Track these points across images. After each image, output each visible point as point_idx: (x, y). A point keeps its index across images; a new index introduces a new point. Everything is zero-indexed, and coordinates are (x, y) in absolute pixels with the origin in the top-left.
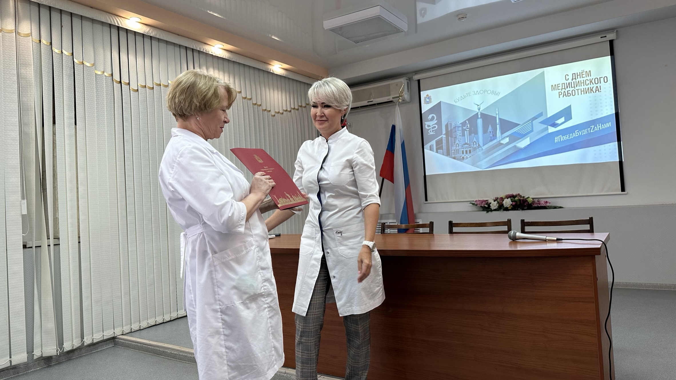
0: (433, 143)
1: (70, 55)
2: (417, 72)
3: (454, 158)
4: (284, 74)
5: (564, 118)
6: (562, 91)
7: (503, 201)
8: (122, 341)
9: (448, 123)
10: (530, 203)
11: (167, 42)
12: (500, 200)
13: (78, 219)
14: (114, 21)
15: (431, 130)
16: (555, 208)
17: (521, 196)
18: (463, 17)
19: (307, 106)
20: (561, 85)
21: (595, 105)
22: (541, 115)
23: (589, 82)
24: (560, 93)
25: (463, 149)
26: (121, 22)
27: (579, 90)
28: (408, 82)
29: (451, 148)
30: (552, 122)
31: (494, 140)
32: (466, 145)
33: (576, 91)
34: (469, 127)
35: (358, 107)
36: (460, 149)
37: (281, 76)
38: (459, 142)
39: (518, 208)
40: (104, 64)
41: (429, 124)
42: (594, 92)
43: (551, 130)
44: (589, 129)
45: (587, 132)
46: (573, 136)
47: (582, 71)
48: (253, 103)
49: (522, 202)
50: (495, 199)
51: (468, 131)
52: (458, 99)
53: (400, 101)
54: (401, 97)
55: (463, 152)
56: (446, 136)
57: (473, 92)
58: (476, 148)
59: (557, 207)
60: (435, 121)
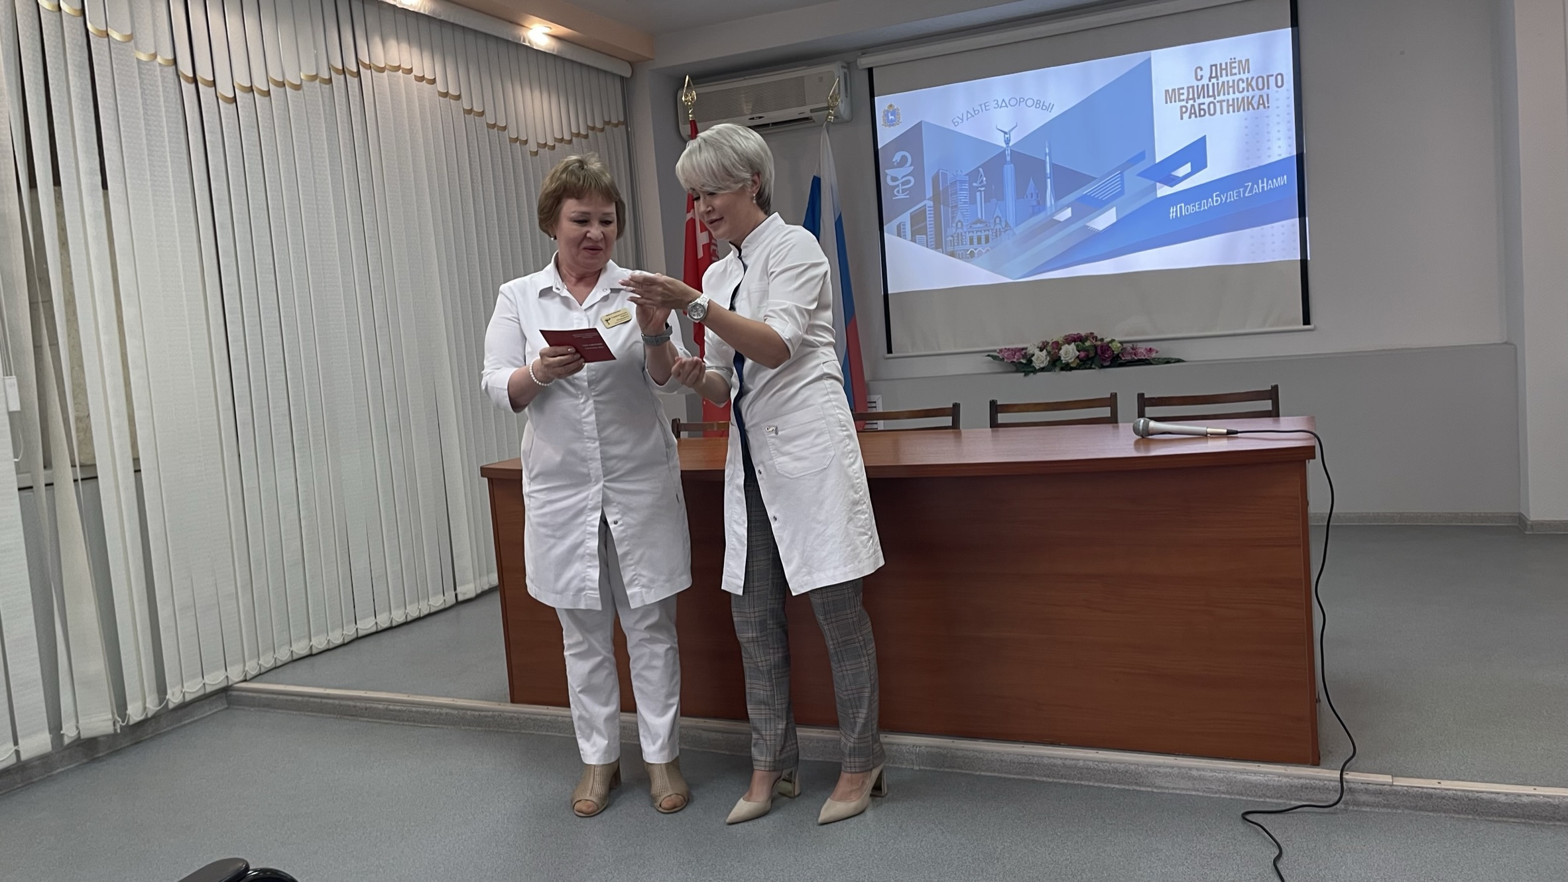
0: (906, 218)
2: (865, 50)
3: (952, 254)
4: (553, 50)
5: (1189, 164)
6: (1187, 105)
7: (1061, 349)
8: (250, 694)
9: (939, 171)
10: (1115, 353)
12: (1053, 348)
15: (901, 188)
16: (1168, 361)
17: (1096, 337)
19: (606, 126)
20: (1185, 91)
21: (1255, 137)
22: (1141, 157)
23: (1245, 85)
24: (1184, 109)
25: (971, 234)
27: (1223, 103)
28: (845, 74)
29: (946, 231)
30: (1165, 172)
31: (1040, 212)
32: (979, 225)
33: (1218, 105)
34: (985, 183)
36: (965, 232)
37: (545, 53)
38: (964, 216)
39: (1091, 365)
40: (155, 34)
41: (894, 175)
42: (1254, 108)
43: (1164, 191)
44: (1241, 190)
45: (1237, 196)
46: (1209, 205)
47: (1231, 59)
48: (487, 123)
49: (1099, 352)
50: (1043, 346)
51: (983, 192)
52: (961, 117)
53: (831, 119)
54: (832, 110)
55: (973, 239)
56: (934, 202)
57: (994, 101)
58: (1000, 231)
59: (1173, 361)
60: (908, 169)
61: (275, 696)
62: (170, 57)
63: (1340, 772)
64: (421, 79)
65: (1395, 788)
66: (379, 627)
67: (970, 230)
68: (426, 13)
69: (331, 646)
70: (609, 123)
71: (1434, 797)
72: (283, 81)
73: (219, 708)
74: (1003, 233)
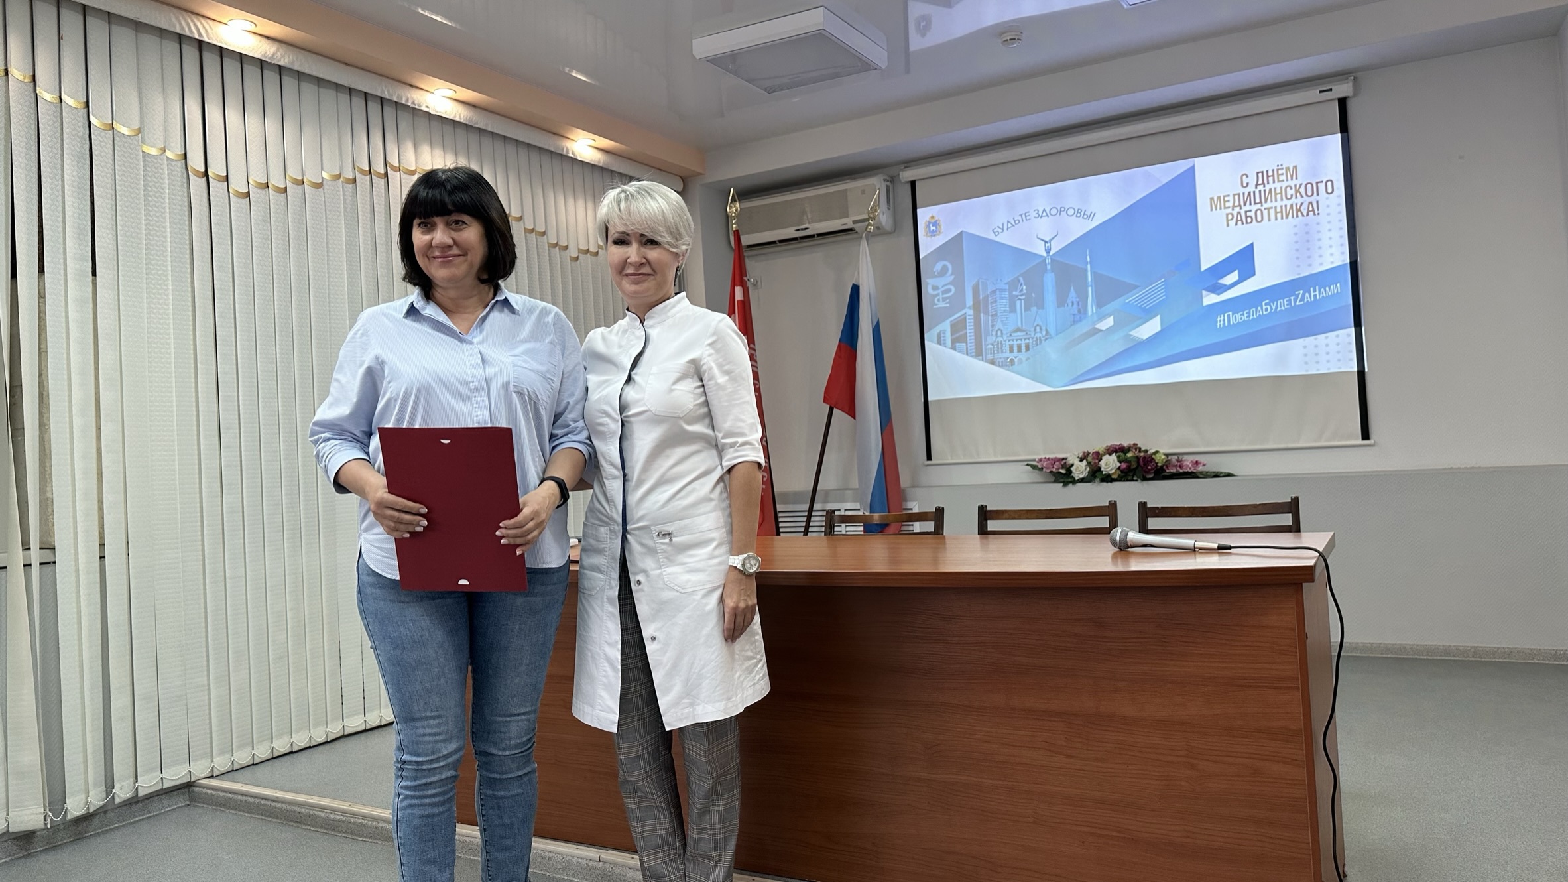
0: (946, 326)
1: (83, 106)
2: (909, 163)
3: (992, 362)
4: (599, 162)
5: (1236, 272)
6: (1233, 212)
7: (1101, 459)
8: (209, 792)
9: (978, 282)
10: (1159, 464)
11: (319, 81)
12: (1093, 458)
13: (101, 502)
14: (189, 28)
15: (941, 297)
16: (1216, 475)
17: (1140, 448)
18: (1015, 39)
20: (1231, 198)
21: (1305, 243)
22: (1186, 264)
23: (1293, 192)
24: (1230, 217)
25: (1011, 342)
26: (206, 31)
27: (1271, 210)
28: (888, 186)
29: (986, 340)
30: (1210, 280)
31: (1081, 320)
32: (1019, 333)
33: (1265, 212)
34: (1025, 291)
35: (774, 242)
36: (1005, 341)
37: (593, 166)
38: (1004, 325)
39: (1133, 477)
40: (166, 129)
41: (935, 285)
42: (1303, 215)
43: (1210, 299)
44: (1292, 298)
45: (1287, 305)
46: (1258, 314)
47: (1278, 166)
48: (524, 229)
49: (1142, 463)
50: (1083, 457)
51: (1023, 301)
52: (1001, 227)
53: (871, 229)
54: (872, 221)
55: (1013, 347)
56: (974, 310)
57: (1035, 210)
58: (1040, 339)
59: (1221, 475)
60: (949, 278)
61: (231, 796)
62: (180, 153)
66: (367, 725)
67: (1010, 338)
68: (462, 121)
69: (312, 744)
72: (303, 179)
73: (178, 805)
74: (1043, 341)
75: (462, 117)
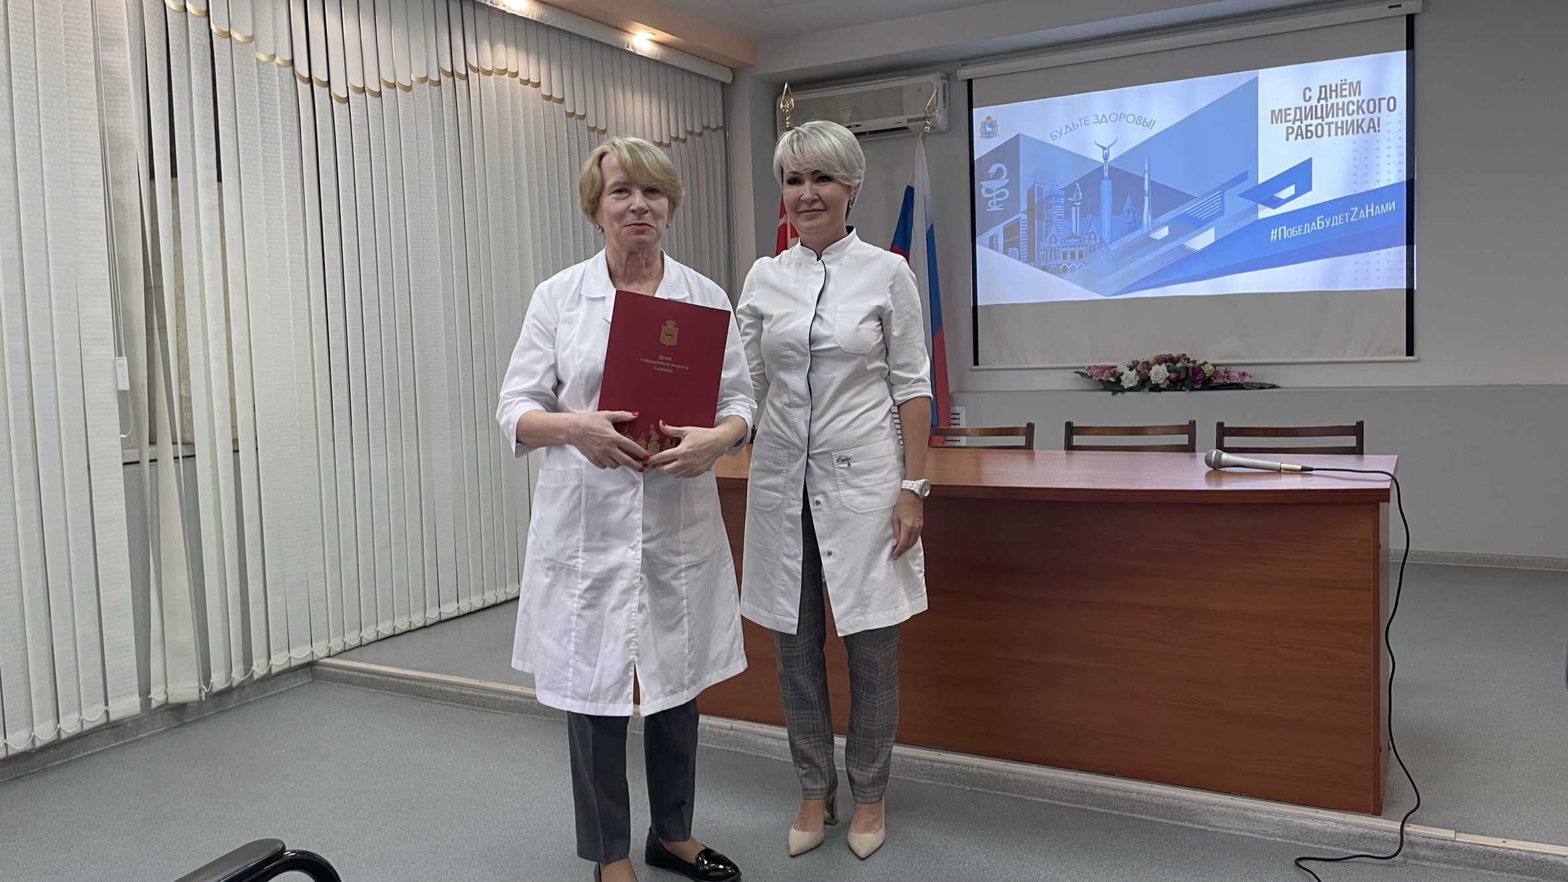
0: (998, 230)
1: (202, 14)
2: (966, 61)
3: (1045, 269)
4: (656, 56)
5: (1293, 187)
6: (1293, 126)
7: (1151, 369)
8: (332, 670)
9: (1034, 184)
10: (1208, 375)
12: (1143, 368)
15: (995, 201)
16: (1262, 387)
17: (1189, 359)
19: (705, 131)
20: (1292, 112)
21: (1363, 161)
22: (1243, 177)
23: (1355, 107)
24: (1290, 131)
25: (1065, 249)
27: (1331, 125)
28: (944, 85)
29: (1039, 245)
30: (1267, 193)
31: (1136, 229)
32: (1073, 240)
33: (1326, 127)
34: (1081, 198)
37: (648, 58)
38: (1058, 230)
39: (1182, 387)
40: (275, 36)
41: (989, 187)
42: (1363, 131)
43: (1265, 212)
44: (1347, 214)
45: (1341, 221)
46: (1312, 229)
47: (1342, 81)
48: (588, 127)
49: (1190, 373)
50: (1132, 366)
51: (1078, 207)
52: (1060, 132)
53: (927, 129)
54: (929, 121)
55: (1066, 254)
56: (1028, 215)
57: (1094, 116)
58: (1094, 247)
59: (1267, 387)
60: (1003, 181)
61: (357, 674)
62: (288, 58)
63: (1401, 823)
64: (526, 82)
65: (1457, 844)
66: (461, 612)
67: (1063, 245)
68: (534, 19)
69: (413, 628)
70: (707, 128)
71: (1497, 855)
72: (394, 83)
73: (304, 682)
74: (1097, 249)
75: (535, 14)
